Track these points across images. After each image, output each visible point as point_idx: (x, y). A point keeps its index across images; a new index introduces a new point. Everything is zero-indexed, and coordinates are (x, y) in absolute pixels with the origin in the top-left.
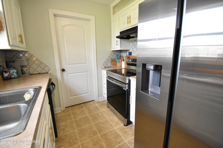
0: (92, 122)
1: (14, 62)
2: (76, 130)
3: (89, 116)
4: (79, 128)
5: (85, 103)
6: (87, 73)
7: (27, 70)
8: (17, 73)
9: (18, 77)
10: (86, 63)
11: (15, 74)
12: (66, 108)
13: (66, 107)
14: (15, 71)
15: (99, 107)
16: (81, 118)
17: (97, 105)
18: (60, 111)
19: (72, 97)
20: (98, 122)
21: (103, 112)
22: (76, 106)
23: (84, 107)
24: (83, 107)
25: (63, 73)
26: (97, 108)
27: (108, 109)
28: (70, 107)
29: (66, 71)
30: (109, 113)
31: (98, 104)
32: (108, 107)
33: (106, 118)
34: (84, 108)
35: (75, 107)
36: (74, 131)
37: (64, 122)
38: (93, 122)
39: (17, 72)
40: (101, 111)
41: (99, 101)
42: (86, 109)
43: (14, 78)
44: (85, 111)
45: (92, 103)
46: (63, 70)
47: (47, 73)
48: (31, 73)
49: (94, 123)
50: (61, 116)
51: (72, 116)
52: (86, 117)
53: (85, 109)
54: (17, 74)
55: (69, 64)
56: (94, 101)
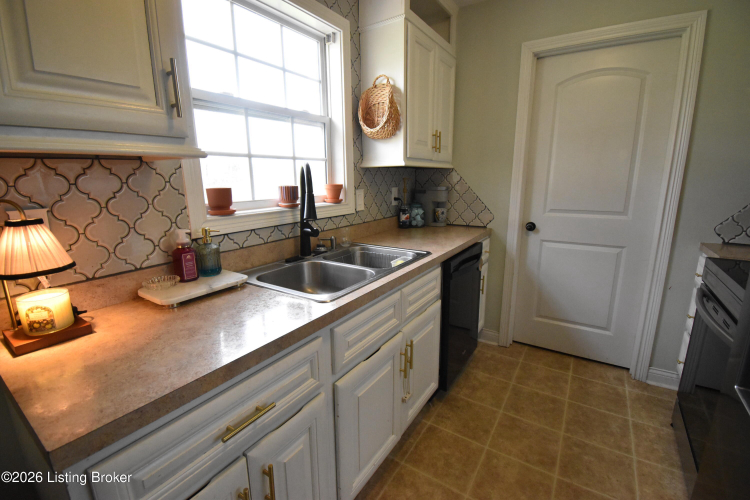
0: (564, 426)
1: (424, 192)
2: (501, 411)
3: (567, 405)
4: (512, 414)
5: (584, 362)
6: (619, 250)
7: (443, 213)
8: (424, 217)
9: (423, 226)
10: (624, 212)
11: (419, 218)
12: (516, 345)
13: (514, 341)
14: (421, 211)
15: (628, 403)
16: (537, 394)
17: (628, 390)
18: (495, 344)
19: (540, 319)
20: (587, 441)
21: (636, 426)
22: (549, 354)
23: (571, 371)
24: (569, 369)
25: (527, 235)
26: (618, 401)
27: (670, 431)
28: (527, 348)
29: (538, 231)
30: (655, 446)
31: (637, 391)
32: (672, 425)
33: (628, 450)
34: (570, 373)
35: (542, 353)
36: (495, 409)
37: (487, 375)
38: (567, 430)
39: (424, 213)
40: (630, 419)
41: (649, 382)
42: (574, 378)
43: (416, 227)
44: (566, 382)
45: (612, 374)
46: (531, 227)
47: (485, 227)
48: (452, 220)
49: (569, 435)
50: (489, 356)
51: (517, 372)
52: (554, 401)
53: (570, 379)
54: (422, 218)
55: (552, 210)
56: (625, 372)
